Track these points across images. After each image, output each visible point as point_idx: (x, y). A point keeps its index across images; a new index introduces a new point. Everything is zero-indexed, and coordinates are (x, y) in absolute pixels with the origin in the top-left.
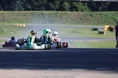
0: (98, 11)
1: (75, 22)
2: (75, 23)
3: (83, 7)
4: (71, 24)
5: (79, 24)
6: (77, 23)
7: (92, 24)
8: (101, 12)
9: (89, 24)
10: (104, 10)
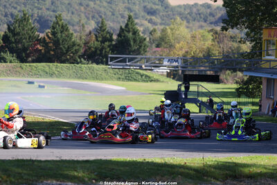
0: (28, 62)
2: (4, 76)
3: (11, 58)
5: (8, 76)
7: (22, 76)
8: (31, 64)
9: (19, 76)
10: (33, 61)
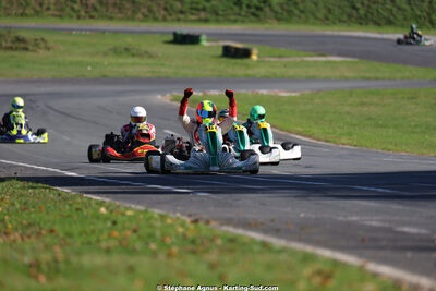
1: (73, 9)
2: (75, 15)
4: (60, 17)
5: (92, 17)
6: (83, 13)
7: (145, 16)
